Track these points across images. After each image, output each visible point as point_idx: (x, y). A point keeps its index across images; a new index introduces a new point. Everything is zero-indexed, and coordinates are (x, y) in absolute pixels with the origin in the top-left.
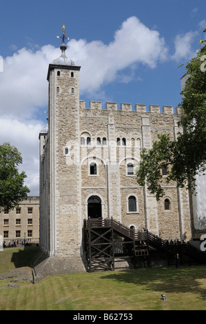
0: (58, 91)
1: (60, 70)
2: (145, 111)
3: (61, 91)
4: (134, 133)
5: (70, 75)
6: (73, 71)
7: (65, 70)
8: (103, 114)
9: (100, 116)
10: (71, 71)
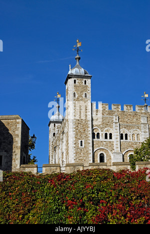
0: (75, 96)
1: (76, 79)
2: (143, 111)
3: (77, 96)
4: (135, 129)
5: (84, 83)
6: (86, 80)
7: (79, 79)
8: (109, 114)
9: (107, 116)
10: (84, 80)
